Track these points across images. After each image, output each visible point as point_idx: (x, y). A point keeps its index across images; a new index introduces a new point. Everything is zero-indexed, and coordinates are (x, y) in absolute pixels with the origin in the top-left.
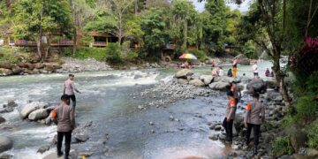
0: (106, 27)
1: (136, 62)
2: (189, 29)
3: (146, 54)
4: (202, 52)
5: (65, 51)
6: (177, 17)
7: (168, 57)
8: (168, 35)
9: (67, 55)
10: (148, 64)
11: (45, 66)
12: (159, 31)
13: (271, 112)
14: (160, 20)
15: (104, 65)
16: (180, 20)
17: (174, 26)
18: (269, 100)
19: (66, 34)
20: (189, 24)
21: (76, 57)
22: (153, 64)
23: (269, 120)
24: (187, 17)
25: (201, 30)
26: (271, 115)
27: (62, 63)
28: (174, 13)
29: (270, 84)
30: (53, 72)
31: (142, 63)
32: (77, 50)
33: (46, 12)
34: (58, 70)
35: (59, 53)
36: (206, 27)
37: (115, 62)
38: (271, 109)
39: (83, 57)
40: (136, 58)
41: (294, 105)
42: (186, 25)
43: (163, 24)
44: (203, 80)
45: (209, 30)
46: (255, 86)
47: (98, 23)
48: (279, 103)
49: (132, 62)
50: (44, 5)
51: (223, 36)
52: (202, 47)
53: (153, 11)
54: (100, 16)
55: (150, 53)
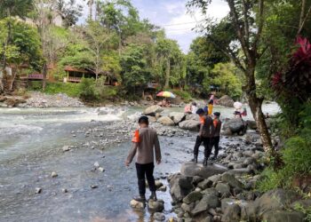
0: (83, 62)
1: (113, 100)
2: (171, 68)
3: (125, 92)
4: (186, 93)
5: (33, 84)
6: (159, 56)
7: (150, 96)
8: (149, 73)
9: (35, 89)
10: (127, 102)
11: (6, 99)
12: (139, 68)
13: (246, 161)
14: (141, 57)
15: (76, 101)
16: (162, 59)
17: (155, 64)
18: (247, 143)
19: (34, 66)
20: (172, 63)
21: (46, 91)
22: (132, 103)
23: (241, 173)
24: (170, 56)
25: (184, 70)
26: (245, 166)
27: (27, 98)
28: (157, 50)
29: (251, 125)
30: (14, 106)
31: (120, 101)
32: (48, 84)
33: (11, 41)
34: (20, 105)
35: (26, 87)
36: (191, 68)
37: (89, 99)
38: (247, 156)
39: (53, 92)
40: (114, 96)
41: (280, 152)
42: (168, 64)
43: (144, 61)
44: (172, 118)
45: (194, 70)
46: (232, 126)
47: (75, 57)
48: (260, 147)
49: (109, 99)
50: (9, 33)
51: (208, 78)
52: (186, 87)
53: (133, 47)
54: (80, 51)
55: (130, 90)
